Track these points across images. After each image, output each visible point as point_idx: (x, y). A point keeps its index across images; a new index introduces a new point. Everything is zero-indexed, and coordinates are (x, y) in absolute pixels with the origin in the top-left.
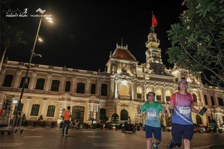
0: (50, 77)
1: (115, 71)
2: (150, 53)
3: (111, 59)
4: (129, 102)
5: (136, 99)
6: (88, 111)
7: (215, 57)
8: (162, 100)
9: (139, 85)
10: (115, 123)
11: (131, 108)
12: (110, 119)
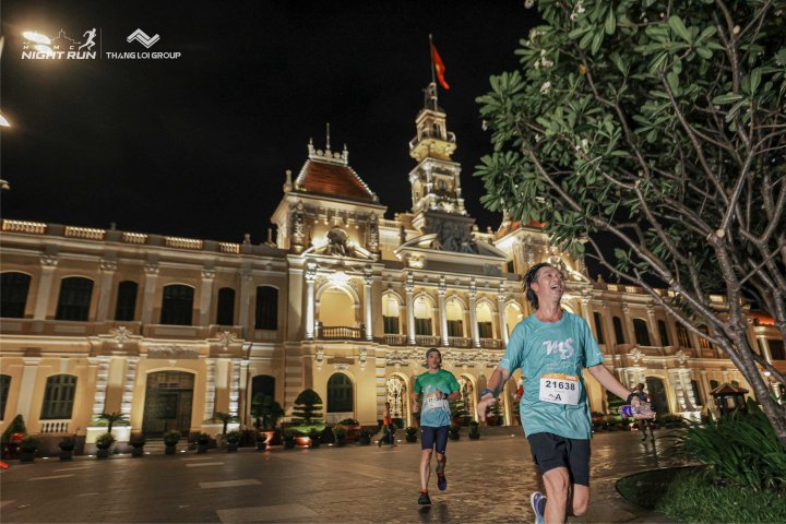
0: (53, 268)
1: (303, 239)
2: (423, 178)
3: (289, 198)
4: (356, 347)
5: (381, 334)
6: (209, 387)
7: (629, 187)
8: (465, 336)
9: (390, 286)
10: (309, 424)
11: (363, 367)
12: (290, 411)
